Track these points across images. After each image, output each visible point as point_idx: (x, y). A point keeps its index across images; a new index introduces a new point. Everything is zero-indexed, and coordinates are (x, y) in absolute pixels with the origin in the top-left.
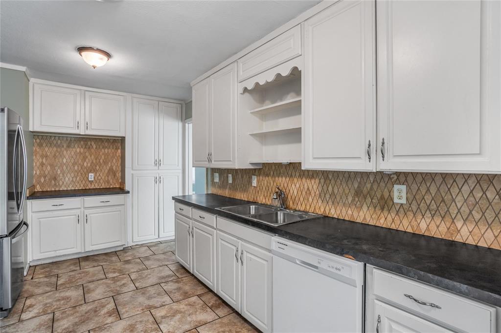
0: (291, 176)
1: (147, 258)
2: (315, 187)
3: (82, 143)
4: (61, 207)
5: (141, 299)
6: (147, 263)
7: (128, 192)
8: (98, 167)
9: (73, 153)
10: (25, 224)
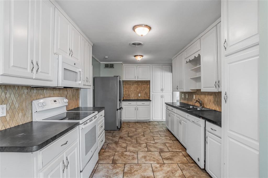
0: (205, 94)
1: (156, 125)
2: (212, 99)
3: (137, 83)
4: (131, 104)
5: (151, 134)
6: (156, 126)
7: (151, 101)
8: (141, 92)
9: (134, 87)
10: (122, 108)
